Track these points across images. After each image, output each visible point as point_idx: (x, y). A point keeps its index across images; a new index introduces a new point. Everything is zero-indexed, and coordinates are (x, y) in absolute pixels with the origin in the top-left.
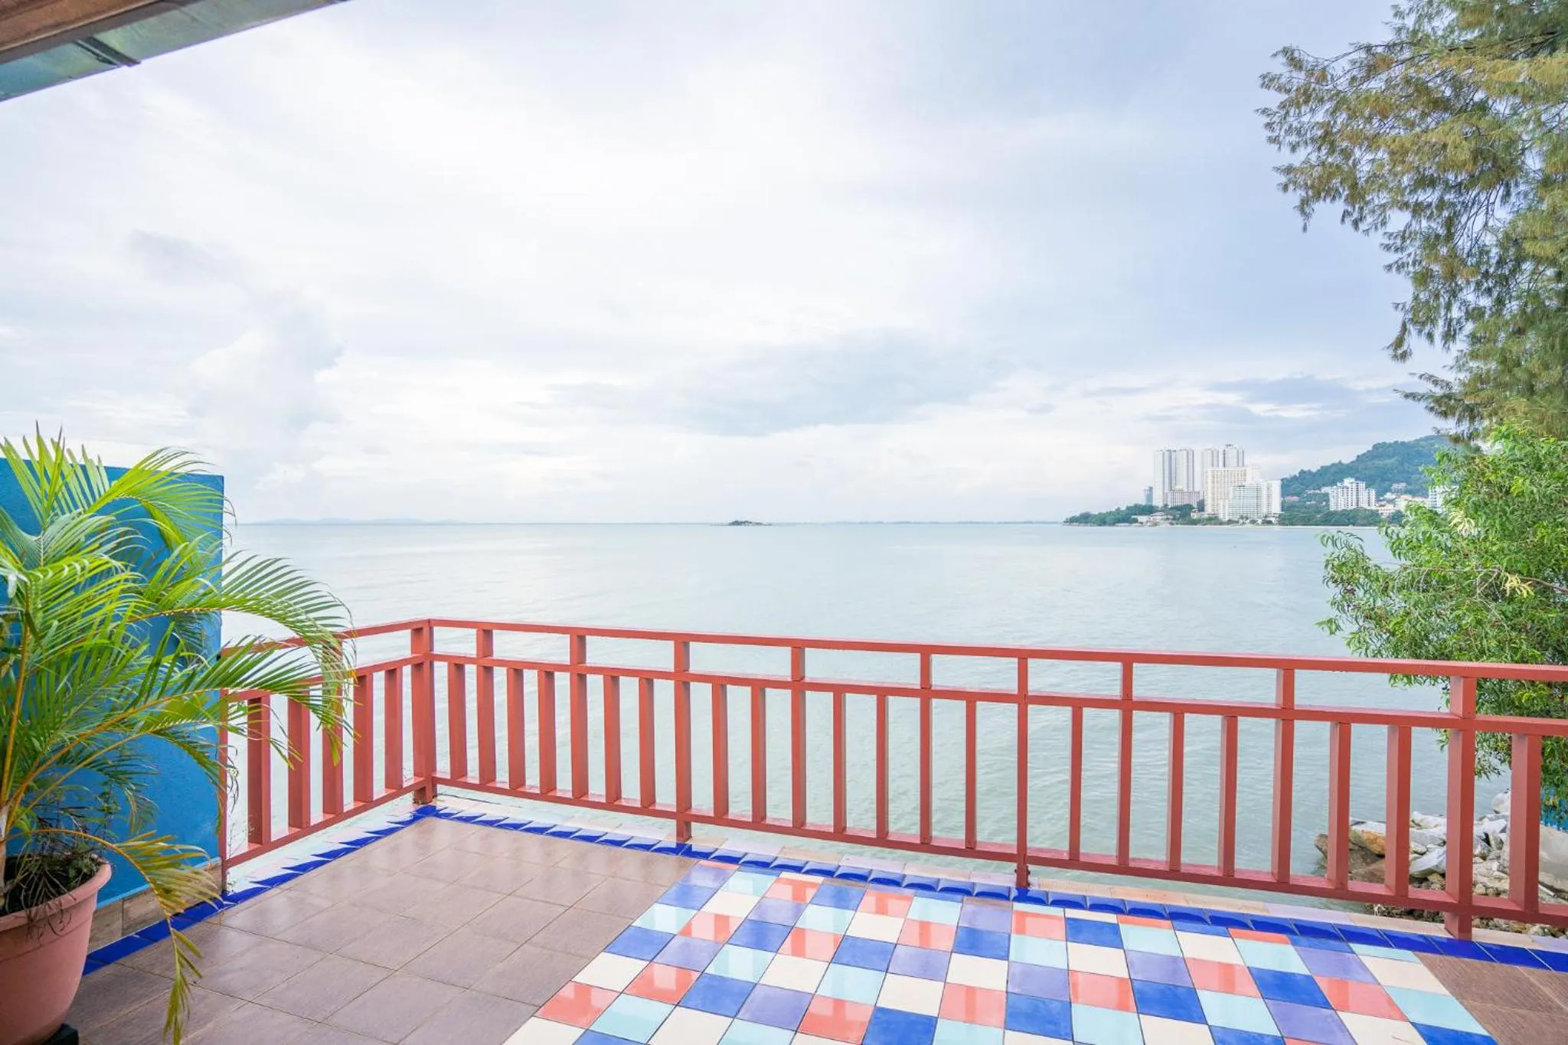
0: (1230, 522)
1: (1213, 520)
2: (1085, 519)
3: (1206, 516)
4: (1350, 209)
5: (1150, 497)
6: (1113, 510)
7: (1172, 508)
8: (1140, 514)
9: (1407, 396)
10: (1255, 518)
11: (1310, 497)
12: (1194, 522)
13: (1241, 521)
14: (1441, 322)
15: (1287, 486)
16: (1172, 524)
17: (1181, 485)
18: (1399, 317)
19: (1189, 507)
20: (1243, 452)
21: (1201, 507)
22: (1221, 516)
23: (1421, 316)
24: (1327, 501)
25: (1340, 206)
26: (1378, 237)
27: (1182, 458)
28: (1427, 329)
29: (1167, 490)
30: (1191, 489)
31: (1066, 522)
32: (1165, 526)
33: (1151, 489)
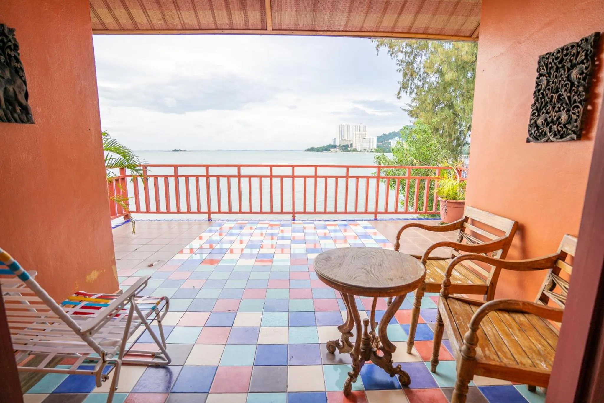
0: (361, 151)
1: (355, 150)
2: (312, 149)
3: (353, 149)
4: (390, 50)
5: (335, 142)
6: (322, 146)
7: (342, 146)
8: (331, 148)
9: (403, 110)
10: (368, 150)
11: (385, 143)
12: (349, 151)
13: (364, 151)
14: (409, 89)
15: (380, 139)
16: (342, 152)
17: (345, 137)
18: (399, 86)
19: (347, 146)
20: (366, 126)
21: (351, 146)
22: (358, 149)
23: (404, 86)
24: (390, 144)
25: (387, 49)
26: (395, 61)
27: (346, 127)
28: (405, 91)
29: (340, 139)
30: (348, 140)
31: (306, 150)
32: (340, 152)
33: (335, 139)
